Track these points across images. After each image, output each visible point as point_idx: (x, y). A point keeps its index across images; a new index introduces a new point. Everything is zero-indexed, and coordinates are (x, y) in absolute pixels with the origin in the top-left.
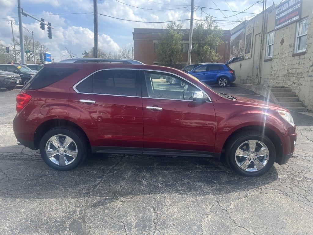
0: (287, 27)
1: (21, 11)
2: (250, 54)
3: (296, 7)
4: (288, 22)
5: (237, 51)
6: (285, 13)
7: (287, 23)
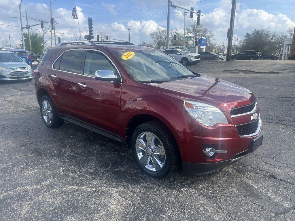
1: (170, 4)
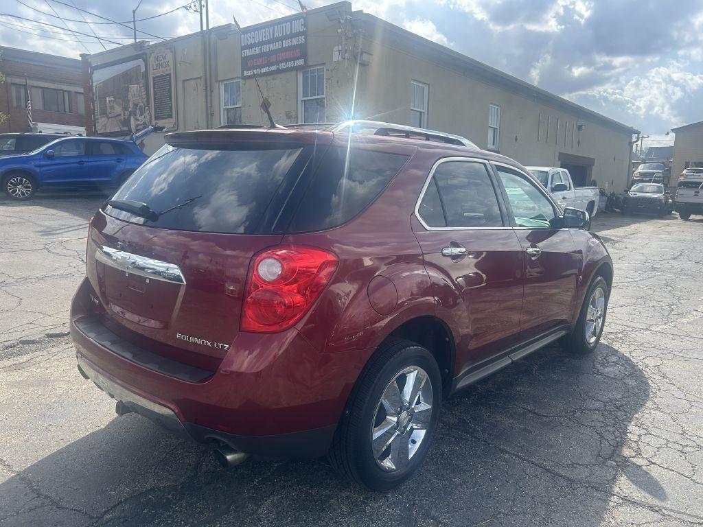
0: (275, 76)
2: (173, 120)
3: (295, 41)
4: (278, 69)
5: (125, 109)
6: (266, 48)
7: (274, 68)
